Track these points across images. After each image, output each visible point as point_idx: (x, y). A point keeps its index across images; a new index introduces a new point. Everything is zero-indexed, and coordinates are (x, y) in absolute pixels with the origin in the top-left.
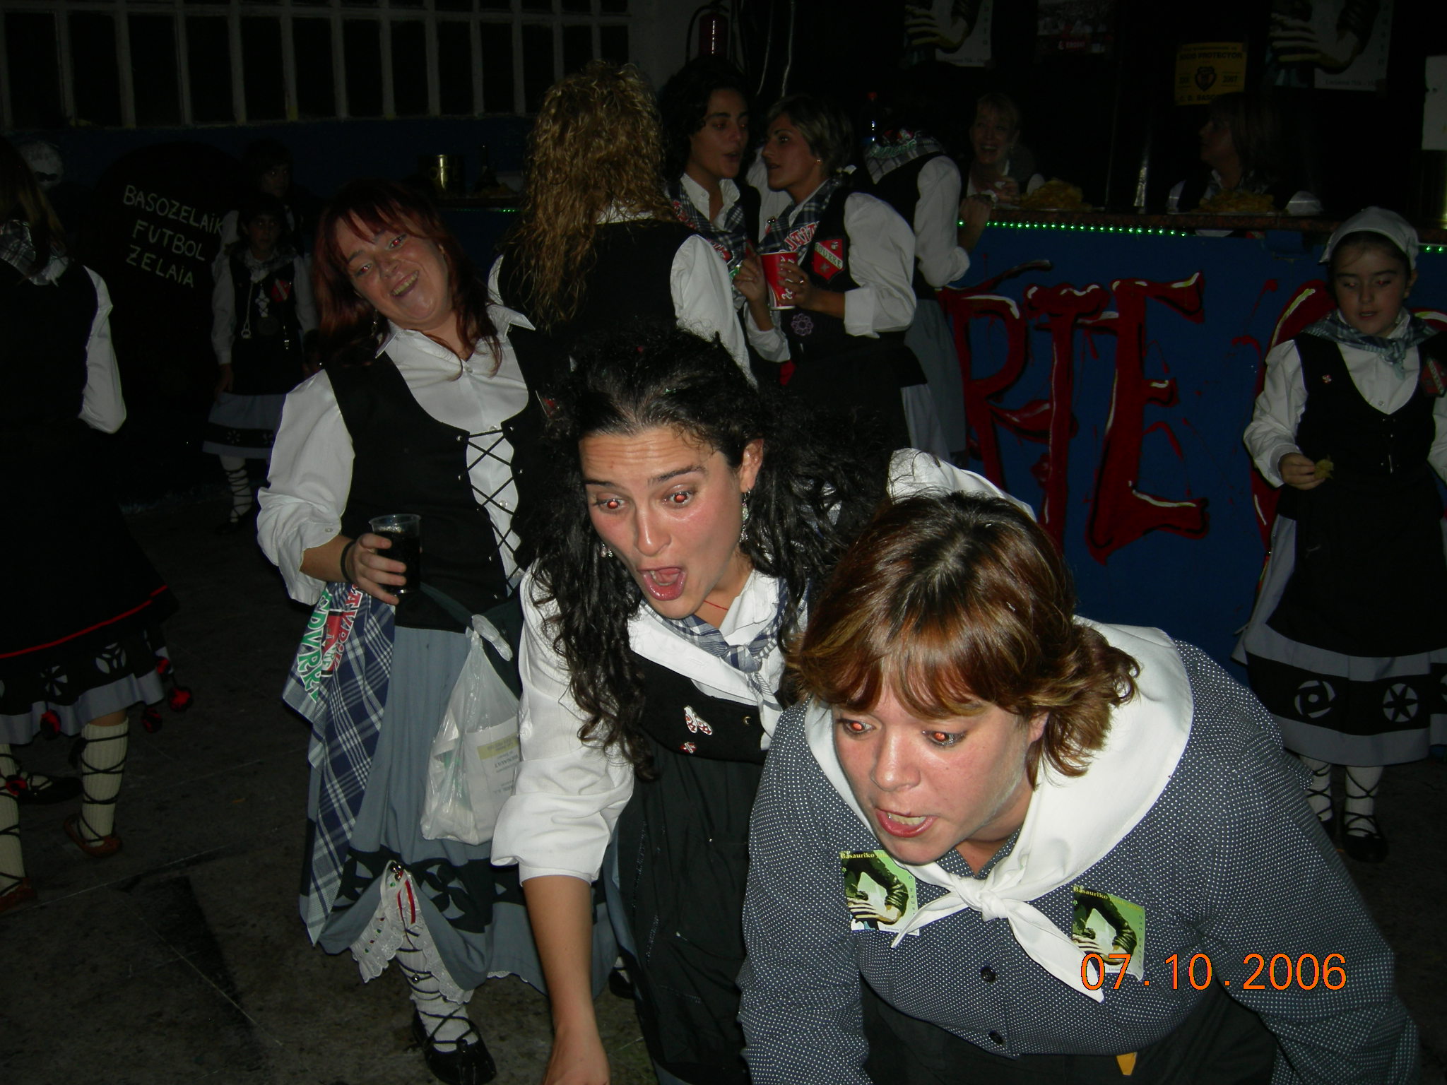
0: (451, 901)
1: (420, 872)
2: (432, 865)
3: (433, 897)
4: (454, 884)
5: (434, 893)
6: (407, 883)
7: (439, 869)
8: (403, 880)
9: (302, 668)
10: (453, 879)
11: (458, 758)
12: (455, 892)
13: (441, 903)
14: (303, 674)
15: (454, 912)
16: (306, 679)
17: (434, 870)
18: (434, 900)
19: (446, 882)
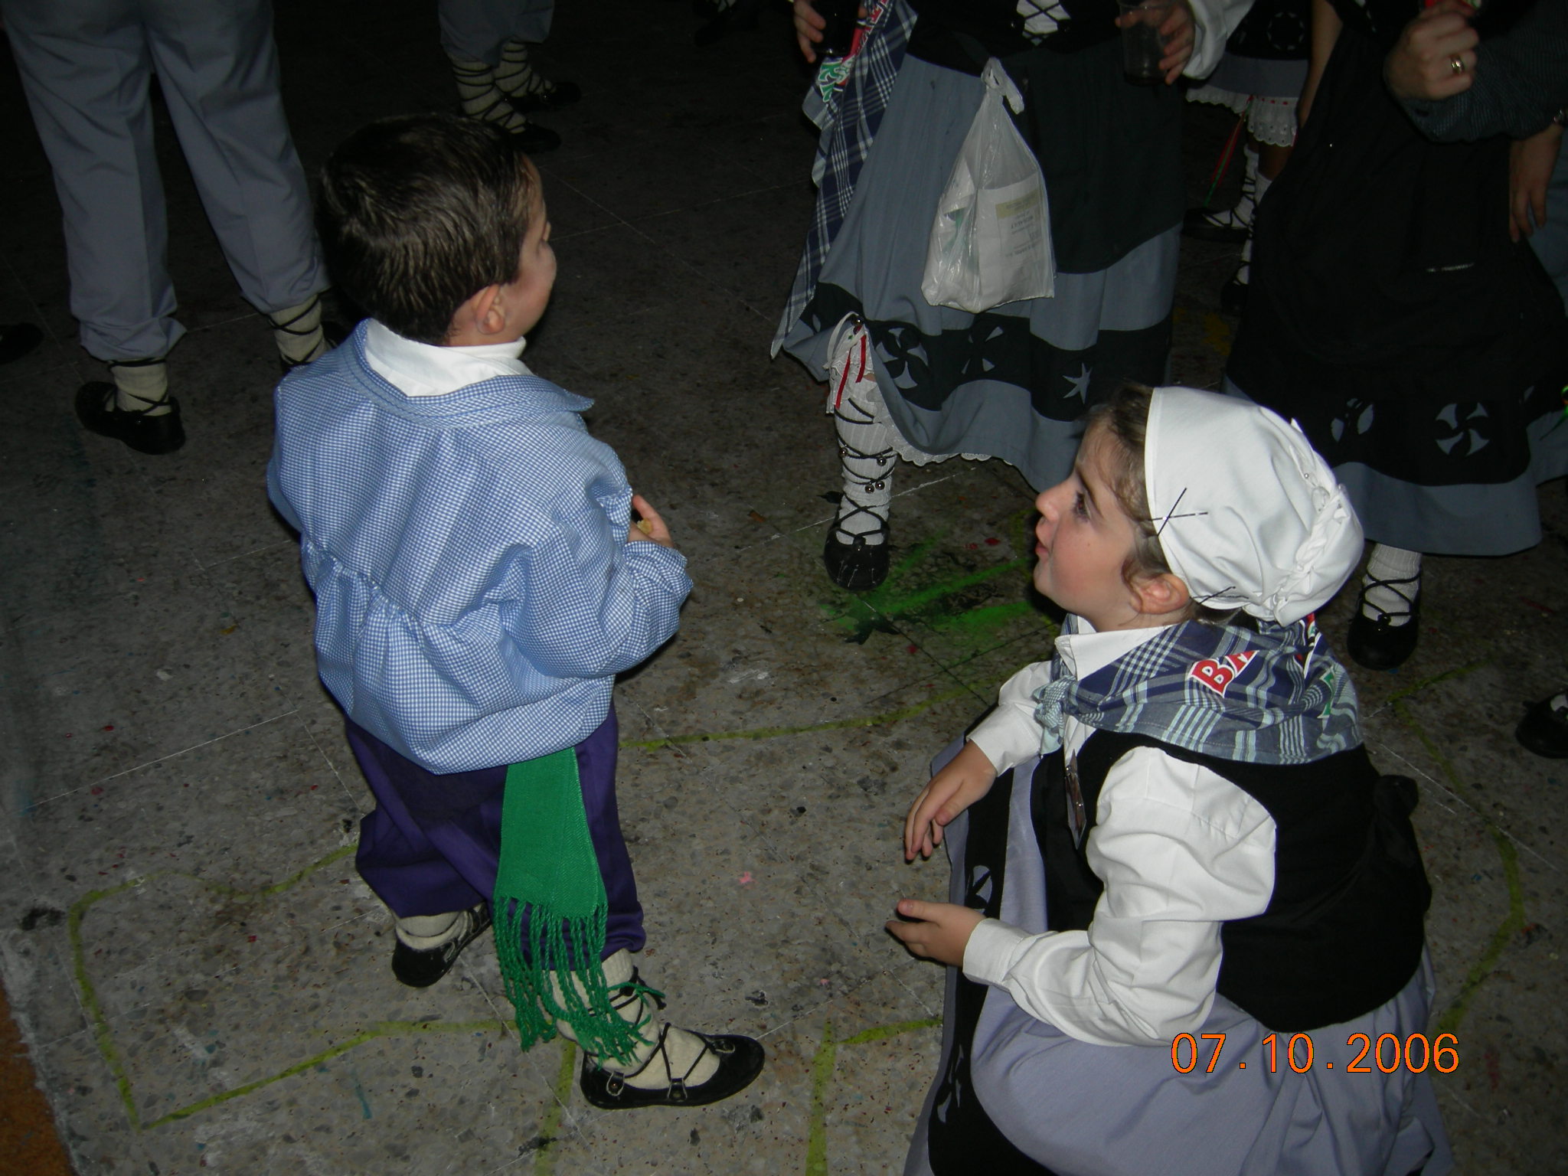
0: (906, 368)
1: (880, 332)
2: (896, 327)
3: (886, 360)
4: (914, 352)
5: (889, 358)
6: (863, 339)
7: (902, 333)
8: (860, 334)
9: (823, 77)
10: (915, 346)
11: (965, 218)
12: (914, 362)
13: (894, 369)
14: (823, 83)
15: (906, 381)
16: (825, 90)
17: (896, 332)
18: (888, 365)
19: (906, 347)
